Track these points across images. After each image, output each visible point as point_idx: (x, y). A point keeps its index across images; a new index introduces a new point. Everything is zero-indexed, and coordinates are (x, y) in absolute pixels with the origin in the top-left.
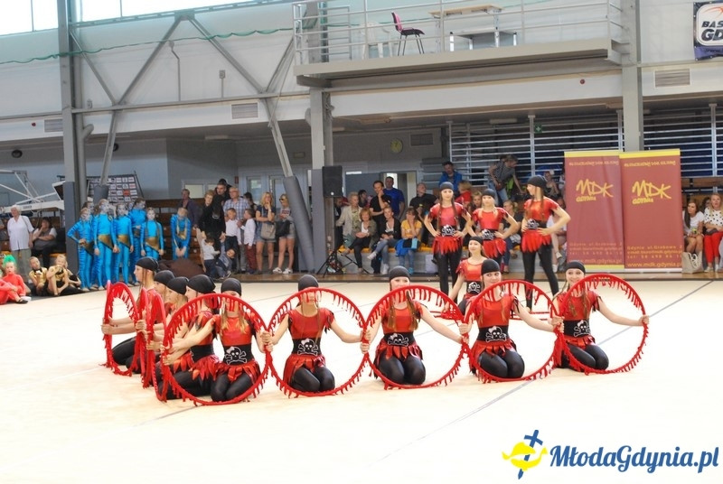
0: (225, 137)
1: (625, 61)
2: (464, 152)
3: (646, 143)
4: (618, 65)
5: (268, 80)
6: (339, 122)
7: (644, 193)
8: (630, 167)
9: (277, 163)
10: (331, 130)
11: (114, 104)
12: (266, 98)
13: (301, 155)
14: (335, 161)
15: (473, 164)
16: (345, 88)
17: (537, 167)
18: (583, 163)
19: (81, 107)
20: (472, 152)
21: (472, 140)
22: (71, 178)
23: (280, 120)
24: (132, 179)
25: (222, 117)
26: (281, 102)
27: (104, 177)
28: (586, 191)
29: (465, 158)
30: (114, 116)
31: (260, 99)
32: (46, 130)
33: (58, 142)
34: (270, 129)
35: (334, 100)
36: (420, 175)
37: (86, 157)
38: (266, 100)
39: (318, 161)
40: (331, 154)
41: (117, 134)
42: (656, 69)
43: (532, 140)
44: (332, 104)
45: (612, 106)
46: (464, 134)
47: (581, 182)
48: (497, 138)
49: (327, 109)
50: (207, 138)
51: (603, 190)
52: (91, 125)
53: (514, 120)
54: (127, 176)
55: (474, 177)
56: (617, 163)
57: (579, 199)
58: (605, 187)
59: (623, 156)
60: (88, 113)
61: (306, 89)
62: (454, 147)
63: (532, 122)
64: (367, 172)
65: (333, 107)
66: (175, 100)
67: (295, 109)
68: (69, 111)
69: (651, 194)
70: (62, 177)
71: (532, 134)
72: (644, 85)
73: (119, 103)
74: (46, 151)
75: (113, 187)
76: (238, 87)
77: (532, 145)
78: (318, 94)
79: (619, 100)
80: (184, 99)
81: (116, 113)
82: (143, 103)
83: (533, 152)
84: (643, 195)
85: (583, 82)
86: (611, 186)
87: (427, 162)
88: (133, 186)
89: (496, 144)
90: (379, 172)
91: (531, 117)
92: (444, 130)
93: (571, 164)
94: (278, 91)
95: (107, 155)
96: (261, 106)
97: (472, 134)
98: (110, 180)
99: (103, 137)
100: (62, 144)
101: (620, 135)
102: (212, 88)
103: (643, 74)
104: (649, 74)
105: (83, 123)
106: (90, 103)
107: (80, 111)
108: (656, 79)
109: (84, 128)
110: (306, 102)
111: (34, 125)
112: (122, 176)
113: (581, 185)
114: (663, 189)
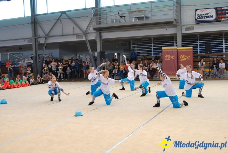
0: (74, 44)
1: (178, 24)
2: (135, 48)
3: (183, 45)
4: (176, 25)
5: (85, 29)
6: (104, 40)
7: (183, 58)
8: (180, 51)
9: (88, 51)
10: (102, 42)
11: (46, 36)
13: (94, 49)
14: (103, 50)
15: (137, 51)
16: (105, 31)
17: (154, 52)
19: (37, 36)
20: (137, 48)
21: (137, 45)
22: (34, 55)
25: (74, 39)
26: (89, 35)
27: (43, 54)
28: (167, 58)
30: (45, 39)
31: (84, 34)
32: (28, 43)
33: (31, 45)
34: (86, 42)
37: (38, 49)
38: (85, 34)
39: (98, 50)
40: (102, 48)
41: (46, 43)
43: (153, 44)
44: (102, 35)
46: (135, 43)
47: (166, 55)
48: (143, 44)
49: (101, 37)
50: (69, 44)
51: (172, 57)
52: (40, 41)
53: (148, 40)
54: (50, 54)
56: (175, 50)
57: (166, 60)
58: (173, 57)
59: (178, 48)
60: (39, 38)
61: (95, 31)
62: (133, 46)
63: (152, 40)
64: (110, 53)
65: (102, 36)
66: (61, 34)
67: (92, 37)
68: (34, 37)
69: (185, 58)
70: (32, 54)
71: (152, 43)
72: (182, 30)
73: (47, 35)
74: (28, 48)
75: (46, 57)
76: (78, 31)
77: (153, 46)
78: (98, 33)
79: (176, 34)
80: (64, 34)
82: (53, 35)
83: (153, 48)
85: (167, 30)
86: (174, 56)
87: (125, 50)
89: (143, 46)
90: (113, 53)
92: (129, 42)
93: (164, 51)
94: (88, 32)
95: (44, 49)
96: (83, 36)
97: (137, 43)
98: (45, 55)
99: (43, 44)
101: (175, 43)
102: (71, 31)
103: (182, 28)
104: (184, 28)
105: (37, 40)
106: (39, 35)
107: (37, 37)
108: (185, 29)
109: (38, 42)
110: (95, 35)
111: (25, 41)
112: (48, 54)
113: (166, 56)
114: (188, 57)
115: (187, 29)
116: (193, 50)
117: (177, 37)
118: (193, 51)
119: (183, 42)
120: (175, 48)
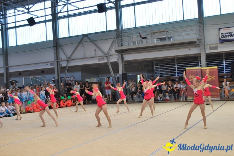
0: (96, 66)
1: (201, 44)
2: (158, 69)
3: (207, 65)
4: (199, 45)
5: (107, 52)
6: (126, 62)
8: (204, 72)
9: (110, 73)
10: (124, 64)
11: (67, 59)
12: (107, 56)
13: (116, 71)
14: (125, 72)
15: (160, 72)
16: (127, 53)
17: (177, 72)
19: (59, 60)
20: (160, 69)
21: (160, 65)
22: (57, 78)
23: (111, 61)
24: (73, 78)
25: (96, 61)
26: (111, 57)
27: (65, 77)
28: (192, 78)
29: (158, 70)
30: (67, 62)
31: (105, 56)
32: (50, 66)
33: (53, 69)
34: (108, 64)
35: (124, 56)
37: (61, 72)
39: (121, 72)
40: (124, 70)
41: (69, 66)
42: (209, 46)
43: (176, 65)
44: (124, 57)
45: (197, 56)
46: (158, 64)
47: (190, 76)
48: (166, 65)
49: (123, 58)
50: (91, 67)
52: (62, 64)
55: (161, 75)
56: (200, 70)
57: (190, 80)
59: (202, 68)
60: (61, 61)
61: (117, 53)
62: (155, 67)
63: (176, 61)
64: (132, 75)
65: (124, 58)
66: (83, 57)
67: (114, 59)
68: (56, 61)
69: (210, 78)
70: (54, 78)
71: (176, 64)
72: (206, 50)
73: (69, 58)
74: (50, 71)
76: (99, 53)
77: (176, 66)
78: (120, 55)
79: (200, 54)
80: (85, 57)
81: (68, 61)
82: (75, 58)
83: (176, 68)
85: (190, 50)
87: (148, 72)
88: (73, 79)
89: (166, 67)
90: (135, 75)
91: (176, 59)
92: (152, 63)
93: (187, 71)
94: (110, 54)
95: (66, 72)
96: (105, 58)
98: (67, 78)
99: (65, 67)
100: (54, 69)
101: (199, 63)
102: (92, 54)
103: (206, 47)
104: (207, 47)
105: (59, 64)
106: (61, 58)
108: (209, 48)
109: (60, 65)
110: (117, 57)
111: (47, 64)
112: (70, 77)
114: (213, 77)
115: (211, 48)
116: (218, 69)
117: (200, 57)
118: (218, 71)
119: (207, 62)
120: (199, 68)
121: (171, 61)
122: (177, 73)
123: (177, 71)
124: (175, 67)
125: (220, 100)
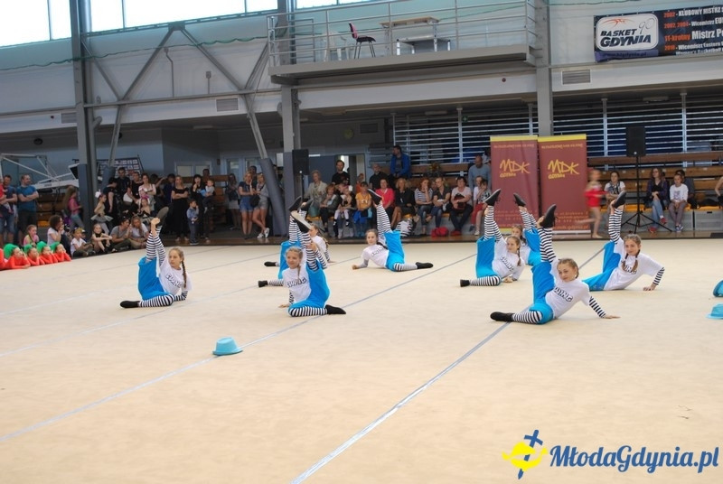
0: (211, 127)
1: (539, 63)
2: (405, 138)
3: (555, 129)
4: (534, 66)
5: (247, 80)
6: (305, 113)
7: (557, 170)
8: (545, 149)
9: (254, 148)
10: (298, 120)
11: (119, 100)
12: (245, 94)
13: (275, 143)
14: (302, 146)
15: (412, 148)
16: (308, 86)
17: (464, 150)
18: (505, 146)
19: (92, 102)
20: (412, 138)
21: (411, 128)
22: (84, 161)
23: (258, 112)
24: (135, 161)
25: (209, 111)
26: (258, 98)
27: (111, 159)
28: (508, 169)
29: (405, 143)
30: (119, 110)
31: (241, 95)
32: (63, 122)
33: (73, 131)
34: (248, 119)
35: (301, 96)
36: (368, 157)
37: (96, 143)
38: (244, 96)
39: (289, 146)
40: (299, 141)
41: (122, 125)
42: (564, 70)
43: (460, 128)
44: (299, 98)
45: (526, 100)
46: (405, 123)
47: (504, 161)
48: (430, 127)
49: (295, 103)
50: (196, 127)
51: (522, 168)
52: (100, 117)
53: (445, 112)
54: (132, 159)
56: (532, 146)
57: (502, 175)
58: (523, 165)
59: (541, 140)
60: (97, 107)
61: (278, 86)
62: (397, 134)
63: (460, 114)
64: (325, 155)
65: (300, 102)
66: (169, 96)
67: (268, 105)
68: (81, 106)
69: (563, 171)
70: (76, 161)
71: (460, 123)
72: (553, 83)
73: (123, 99)
74: (64, 139)
76: (222, 85)
77: (460, 132)
78: (288, 92)
79: (534, 95)
80: (177, 95)
81: (122, 104)
82: (143, 99)
83: (460, 138)
84: (557, 171)
85: (504, 80)
86: (528, 164)
87: (373, 146)
88: (137, 167)
89: (430, 132)
90: (334, 154)
91: (460, 109)
92: (386, 121)
93: (495, 147)
94: (255, 89)
95: (114, 142)
96: (240, 100)
97: (410, 123)
98: (117, 162)
99: (110, 128)
100: (76, 133)
101: (531, 123)
102: (200, 86)
103: (553, 74)
104: (558, 75)
105: (93, 116)
106: (99, 99)
107: (91, 105)
108: (564, 78)
109: (94, 120)
110: (277, 98)
111: (52, 117)
112: (127, 159)
113: (504, 164)
114: (573, 166)
115: (569, 78)
116: (588, 144)
117: (536, 103)
118: (588, 149)
119: (555, 119)
120: (531, 137)
121: (444, 113)
122: (461, 153)
123: (461, 147)
124: (457, 135)
125: (589, 236)
